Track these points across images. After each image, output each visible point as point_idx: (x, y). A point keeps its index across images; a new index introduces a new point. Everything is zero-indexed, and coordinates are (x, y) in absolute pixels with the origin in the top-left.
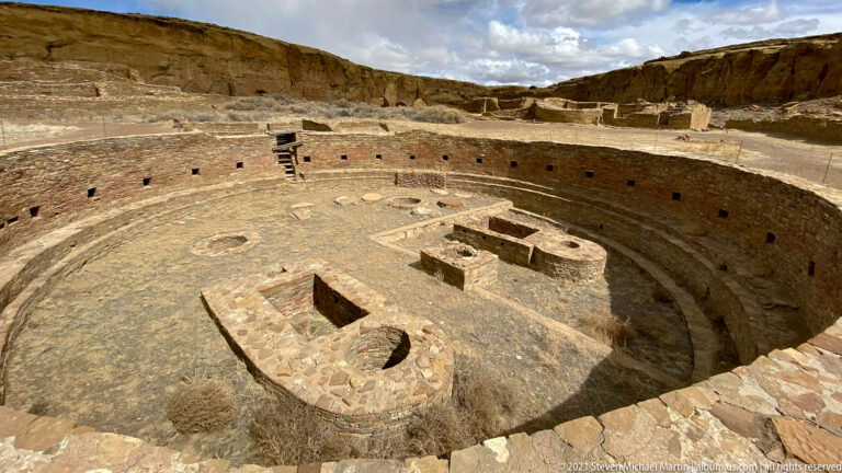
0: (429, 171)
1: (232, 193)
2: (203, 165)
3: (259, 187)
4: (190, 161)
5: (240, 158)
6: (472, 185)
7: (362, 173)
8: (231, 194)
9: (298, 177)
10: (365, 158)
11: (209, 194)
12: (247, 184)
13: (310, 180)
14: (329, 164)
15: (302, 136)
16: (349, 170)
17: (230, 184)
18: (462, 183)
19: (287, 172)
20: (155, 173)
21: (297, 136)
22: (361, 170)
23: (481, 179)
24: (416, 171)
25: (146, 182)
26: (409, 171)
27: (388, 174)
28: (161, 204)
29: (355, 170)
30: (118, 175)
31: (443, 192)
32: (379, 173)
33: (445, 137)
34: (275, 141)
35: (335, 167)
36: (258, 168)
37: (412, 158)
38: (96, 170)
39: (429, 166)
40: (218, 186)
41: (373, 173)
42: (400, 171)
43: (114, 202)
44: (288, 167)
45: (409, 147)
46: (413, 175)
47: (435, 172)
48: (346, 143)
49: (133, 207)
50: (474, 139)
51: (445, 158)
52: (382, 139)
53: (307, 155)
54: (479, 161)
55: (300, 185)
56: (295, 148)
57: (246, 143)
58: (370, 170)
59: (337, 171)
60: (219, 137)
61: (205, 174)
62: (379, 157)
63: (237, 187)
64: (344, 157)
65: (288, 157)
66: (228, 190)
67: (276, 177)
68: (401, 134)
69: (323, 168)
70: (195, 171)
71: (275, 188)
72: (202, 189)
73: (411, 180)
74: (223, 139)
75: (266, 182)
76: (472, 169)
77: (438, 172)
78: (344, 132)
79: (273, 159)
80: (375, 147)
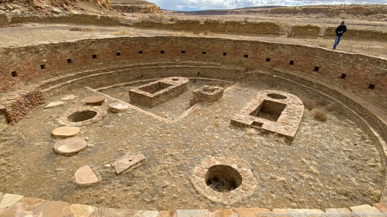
18: (51, 90)
51: (14, 74)
54: (43, 66)
76: (40, 76)
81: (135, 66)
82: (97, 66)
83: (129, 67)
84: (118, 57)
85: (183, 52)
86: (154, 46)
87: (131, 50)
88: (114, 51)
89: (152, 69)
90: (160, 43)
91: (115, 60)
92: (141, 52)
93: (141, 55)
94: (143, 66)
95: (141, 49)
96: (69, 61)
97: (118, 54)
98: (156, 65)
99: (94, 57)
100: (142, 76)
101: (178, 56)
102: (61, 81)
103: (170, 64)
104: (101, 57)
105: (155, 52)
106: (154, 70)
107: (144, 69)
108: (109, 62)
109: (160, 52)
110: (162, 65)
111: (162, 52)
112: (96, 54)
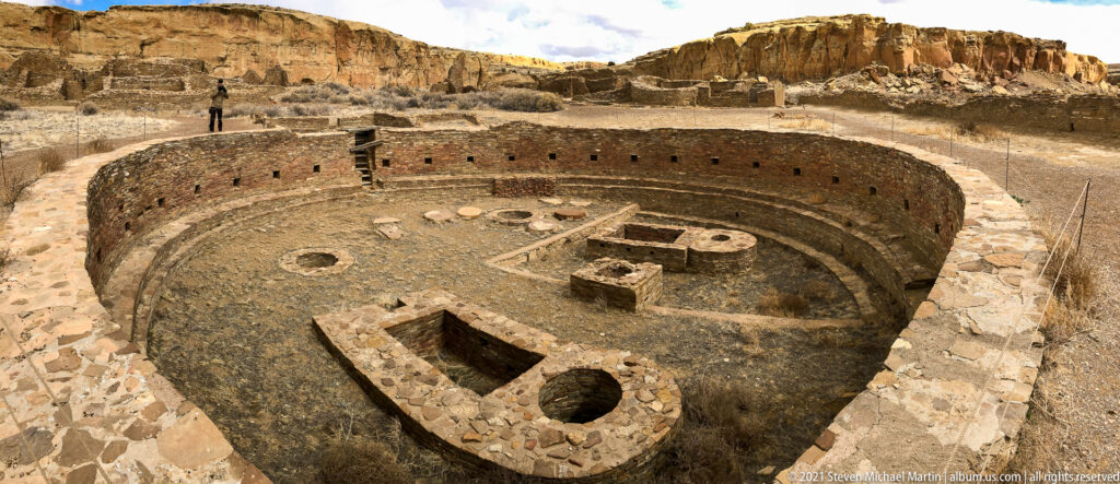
0: (534, 175)
1: (309, 201)
2: (284, 167)
3: (336, 196)
4: (272, 163)
5: (318, 160)
6: (589, 189)
7: (451, 181)
8: (308, 203)
9: (375, 185)
10: (453, 162)
11: (286, 200)
12: (323, 192)
13: (389, 189)
14: (411, 169)
15: (382, 132)
16: (435, 178)
17: (306, 191)
18: (576, 188)
19: (364, 179)
20: (244, 174)
21: (377, 134)
22: (448, 177)
23: (598, 181)
24: (518, 176)
25: (236, 182)
26: (509, 176)
27: (484, 181)
28: (245, 208)
29: (442, 177)
30: (216, 173)
31: (555, 201)
32: (472, 181)
33: (552, 130)
34: (353, 140)
35: (418, 173)
36: (334, 172)
37: (512, 158)
38: (203, 166)
39: (533, 169)
40: (295, 192)
41: (464, 181)
42: (498, 176)
43: (210, 201)
44: (364, 172)
45: (508, 145)
46: (515, 181)
47: (541, 176)
48: (431, 143)
49: (224, 208)
50: (586, 130)
51: (553, 156)
52: (472, 135)
53: (386, 157)
54: (594, 158)
55: (378, 196)
56: (373, 148)
57: (325, 142)
58: (460, 177)
59: (420, 178)
60: (300, 135)
61: (285, 178)
62: (470, 159)
63: (314, 194)
64: (428, 161)
65: (365, 159)
66: (305, 197)
67: (351, 185)
68: (498, 128)
69: (405, 174)
70: (276, 174)
71: (352, 198)
72: (281, 195)
73: (514, 189)
74: (304, 138)
75: (342, 189)
76: (586, 169)
77: (545, 176)
78: (427, 127)
79: (349, 162)
80: (466, 147)
81: (731, 190)
82: (675, 177)
83: (719, 191)
84: (714, 167)
85: (836, 180)
86: (782, 156)
87: (739, 158)
88: (707, 155)
89: (757, 205)
90: (793, 149)
91: (708, 171)
92: (756, 165)
93: (756, 171)
94: (746, 195)
95: (758, 158)
96: (634, 158)
97: (716, 161)
98: (771, 199)
99: (674, 159)
100: (737, 215)
101: (825, 187)
102: (603, 182)
103: (799, 205)
104: (684, 162)
105: (783, 168)
106: (760, 210)
107: (742, 201)
108: (696, 175)
109: (792, 170)
110: (782, 201)
111: (797, 172)
112: (676, 154)
